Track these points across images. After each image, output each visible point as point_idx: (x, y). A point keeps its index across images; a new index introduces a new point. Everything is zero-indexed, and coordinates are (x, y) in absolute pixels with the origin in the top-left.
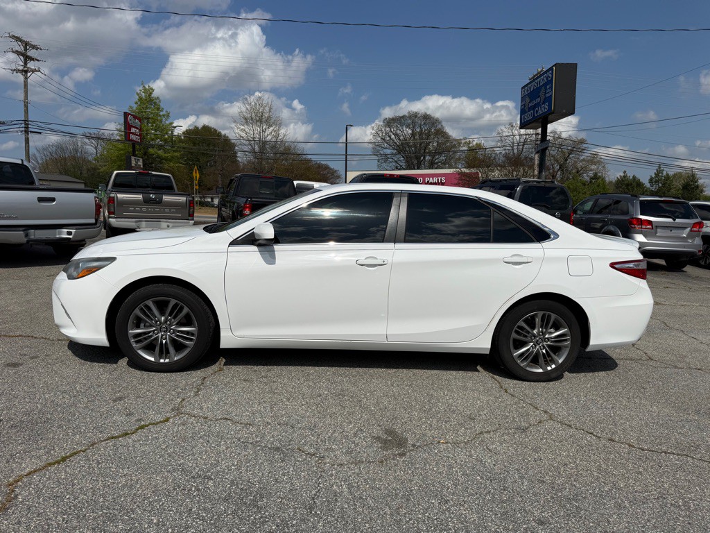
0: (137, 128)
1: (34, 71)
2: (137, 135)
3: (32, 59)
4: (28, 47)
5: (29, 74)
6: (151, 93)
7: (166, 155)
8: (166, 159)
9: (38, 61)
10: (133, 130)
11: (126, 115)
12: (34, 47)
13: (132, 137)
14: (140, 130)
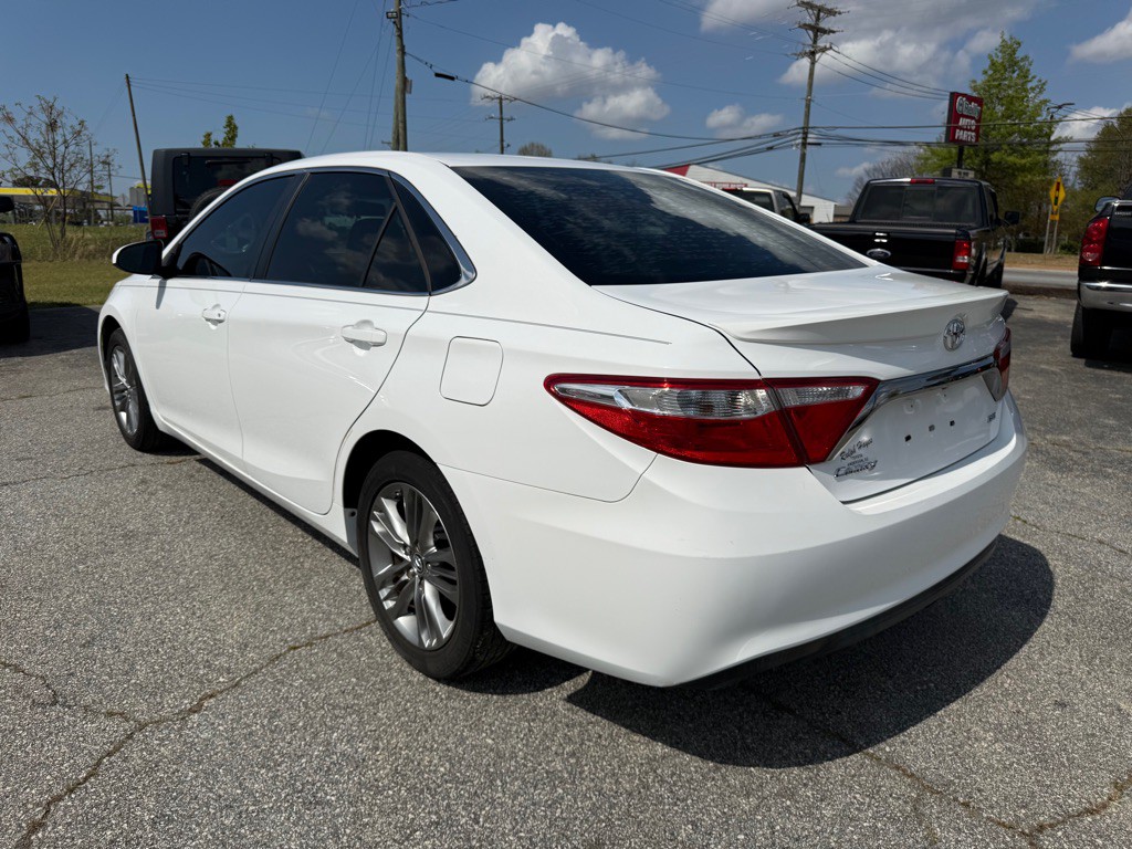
0: (972, 118)
1: (824, 50)
2: (970, 130)
3: (825, 32)
4: (822, 14)
5: (817, 56)
6: (1014, 52)
7: (1023, 161)
8: (1023, 169)
9: (834, 32)
10: (963, 122)
11: (954, 96)
12: (831, 12)
13: (959, 134)
14: (978, 121)
